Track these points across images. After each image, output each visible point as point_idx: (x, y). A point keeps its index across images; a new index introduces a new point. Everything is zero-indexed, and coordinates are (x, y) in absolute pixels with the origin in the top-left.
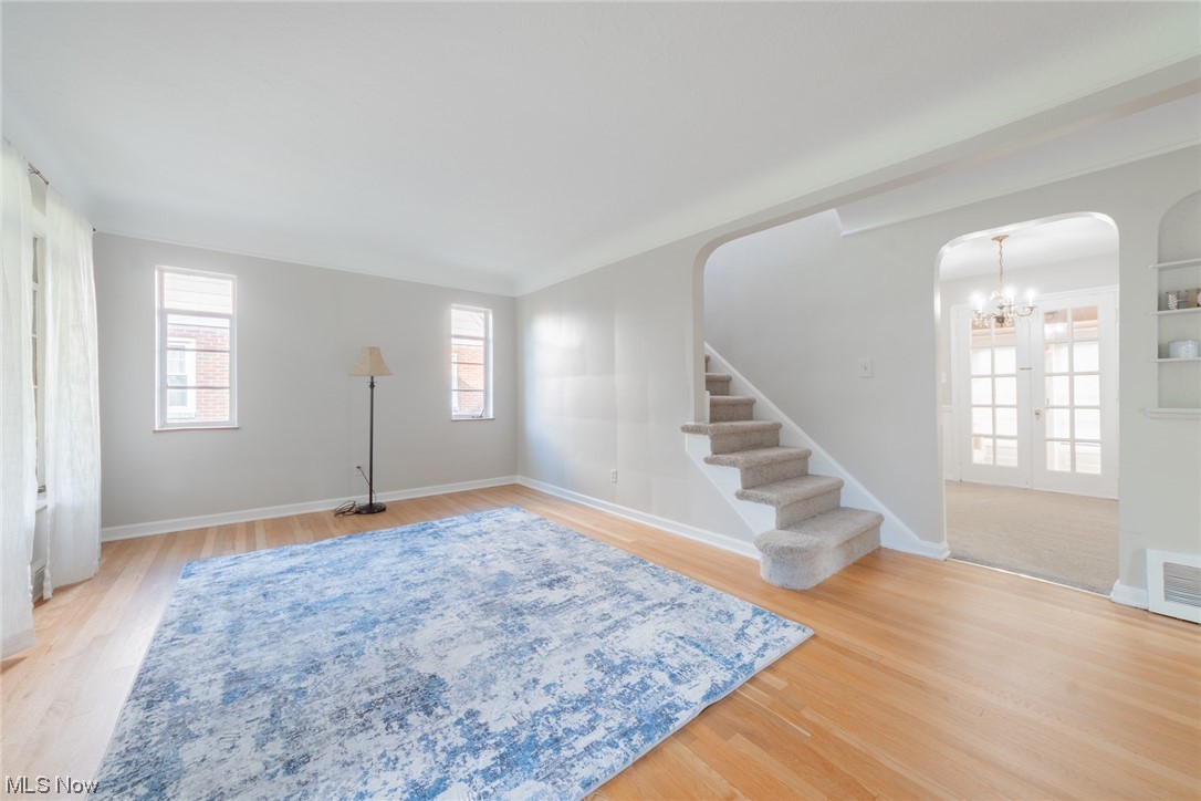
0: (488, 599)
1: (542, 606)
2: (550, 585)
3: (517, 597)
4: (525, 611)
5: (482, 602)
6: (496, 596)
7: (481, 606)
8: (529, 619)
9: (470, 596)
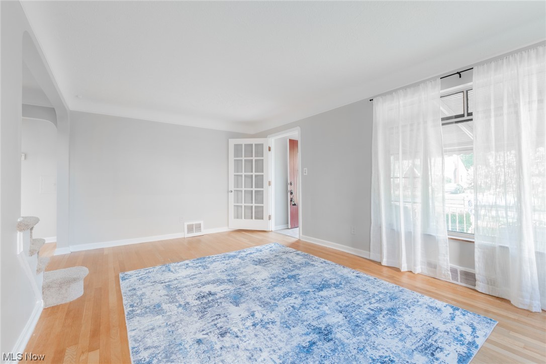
0: (244, 287)
1: (218, 283)
2: (210, 294)
3: (229, 287)
4: (226, 281)
5: (247, 285)
6: (240, 288)
7: (247, 284)
8: (225, 278)
9: (254, 288)
